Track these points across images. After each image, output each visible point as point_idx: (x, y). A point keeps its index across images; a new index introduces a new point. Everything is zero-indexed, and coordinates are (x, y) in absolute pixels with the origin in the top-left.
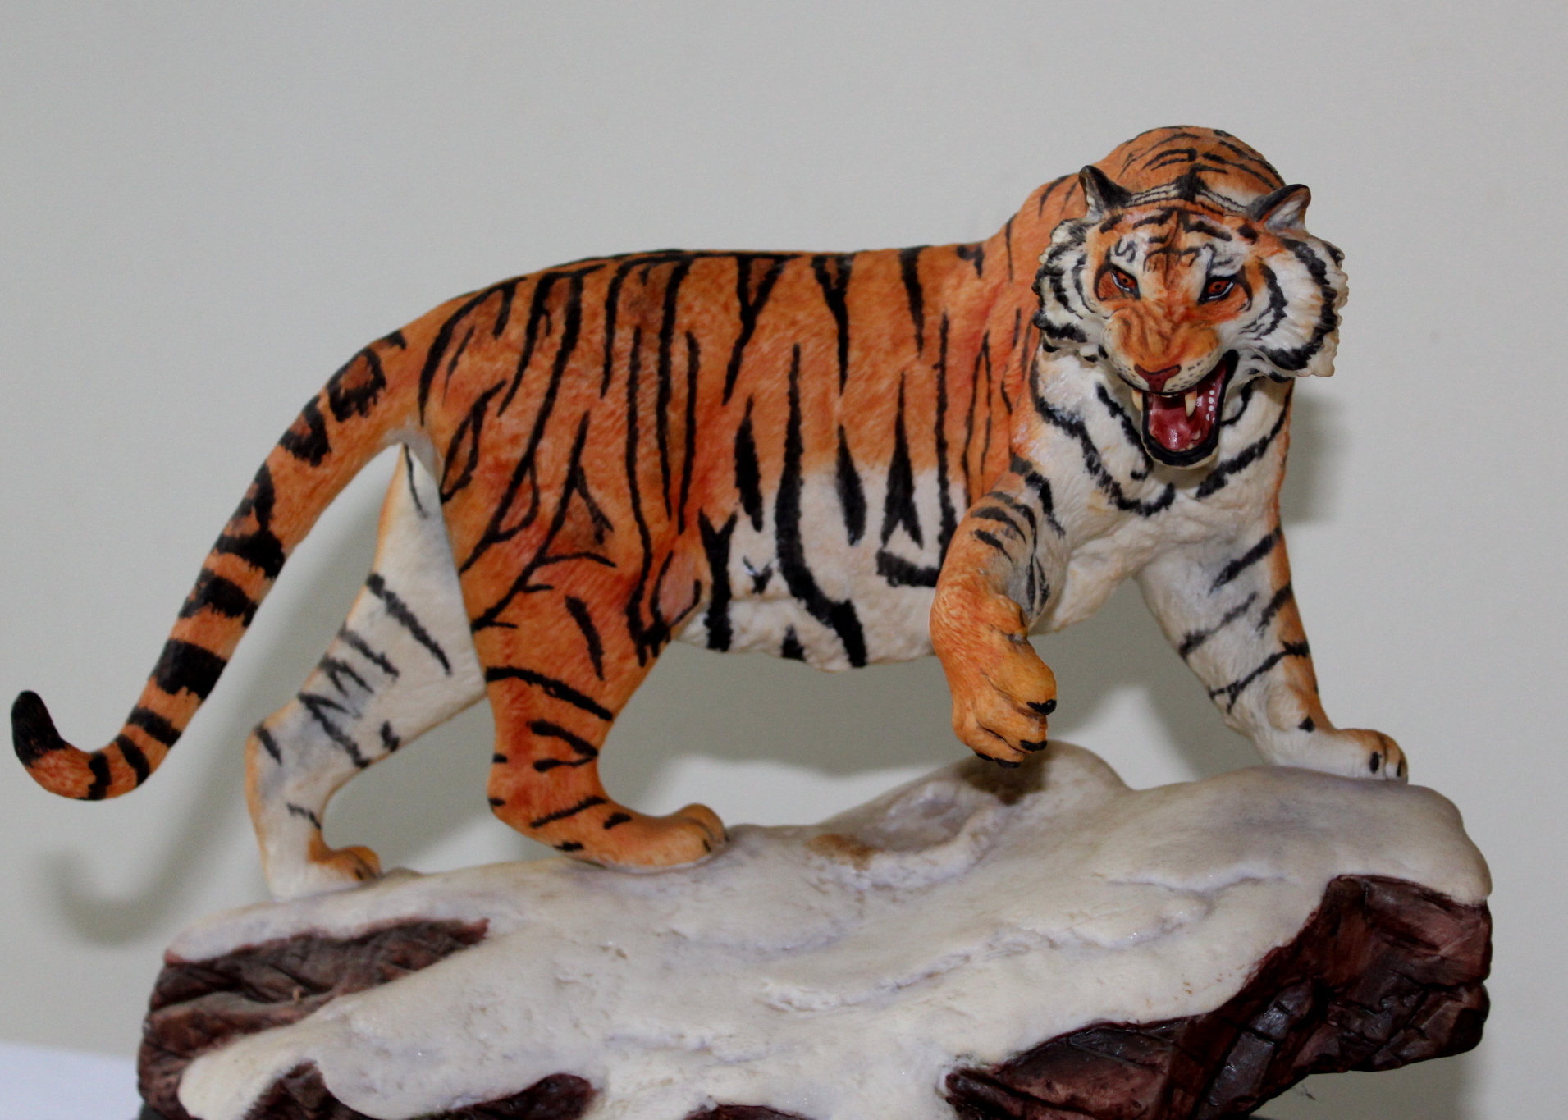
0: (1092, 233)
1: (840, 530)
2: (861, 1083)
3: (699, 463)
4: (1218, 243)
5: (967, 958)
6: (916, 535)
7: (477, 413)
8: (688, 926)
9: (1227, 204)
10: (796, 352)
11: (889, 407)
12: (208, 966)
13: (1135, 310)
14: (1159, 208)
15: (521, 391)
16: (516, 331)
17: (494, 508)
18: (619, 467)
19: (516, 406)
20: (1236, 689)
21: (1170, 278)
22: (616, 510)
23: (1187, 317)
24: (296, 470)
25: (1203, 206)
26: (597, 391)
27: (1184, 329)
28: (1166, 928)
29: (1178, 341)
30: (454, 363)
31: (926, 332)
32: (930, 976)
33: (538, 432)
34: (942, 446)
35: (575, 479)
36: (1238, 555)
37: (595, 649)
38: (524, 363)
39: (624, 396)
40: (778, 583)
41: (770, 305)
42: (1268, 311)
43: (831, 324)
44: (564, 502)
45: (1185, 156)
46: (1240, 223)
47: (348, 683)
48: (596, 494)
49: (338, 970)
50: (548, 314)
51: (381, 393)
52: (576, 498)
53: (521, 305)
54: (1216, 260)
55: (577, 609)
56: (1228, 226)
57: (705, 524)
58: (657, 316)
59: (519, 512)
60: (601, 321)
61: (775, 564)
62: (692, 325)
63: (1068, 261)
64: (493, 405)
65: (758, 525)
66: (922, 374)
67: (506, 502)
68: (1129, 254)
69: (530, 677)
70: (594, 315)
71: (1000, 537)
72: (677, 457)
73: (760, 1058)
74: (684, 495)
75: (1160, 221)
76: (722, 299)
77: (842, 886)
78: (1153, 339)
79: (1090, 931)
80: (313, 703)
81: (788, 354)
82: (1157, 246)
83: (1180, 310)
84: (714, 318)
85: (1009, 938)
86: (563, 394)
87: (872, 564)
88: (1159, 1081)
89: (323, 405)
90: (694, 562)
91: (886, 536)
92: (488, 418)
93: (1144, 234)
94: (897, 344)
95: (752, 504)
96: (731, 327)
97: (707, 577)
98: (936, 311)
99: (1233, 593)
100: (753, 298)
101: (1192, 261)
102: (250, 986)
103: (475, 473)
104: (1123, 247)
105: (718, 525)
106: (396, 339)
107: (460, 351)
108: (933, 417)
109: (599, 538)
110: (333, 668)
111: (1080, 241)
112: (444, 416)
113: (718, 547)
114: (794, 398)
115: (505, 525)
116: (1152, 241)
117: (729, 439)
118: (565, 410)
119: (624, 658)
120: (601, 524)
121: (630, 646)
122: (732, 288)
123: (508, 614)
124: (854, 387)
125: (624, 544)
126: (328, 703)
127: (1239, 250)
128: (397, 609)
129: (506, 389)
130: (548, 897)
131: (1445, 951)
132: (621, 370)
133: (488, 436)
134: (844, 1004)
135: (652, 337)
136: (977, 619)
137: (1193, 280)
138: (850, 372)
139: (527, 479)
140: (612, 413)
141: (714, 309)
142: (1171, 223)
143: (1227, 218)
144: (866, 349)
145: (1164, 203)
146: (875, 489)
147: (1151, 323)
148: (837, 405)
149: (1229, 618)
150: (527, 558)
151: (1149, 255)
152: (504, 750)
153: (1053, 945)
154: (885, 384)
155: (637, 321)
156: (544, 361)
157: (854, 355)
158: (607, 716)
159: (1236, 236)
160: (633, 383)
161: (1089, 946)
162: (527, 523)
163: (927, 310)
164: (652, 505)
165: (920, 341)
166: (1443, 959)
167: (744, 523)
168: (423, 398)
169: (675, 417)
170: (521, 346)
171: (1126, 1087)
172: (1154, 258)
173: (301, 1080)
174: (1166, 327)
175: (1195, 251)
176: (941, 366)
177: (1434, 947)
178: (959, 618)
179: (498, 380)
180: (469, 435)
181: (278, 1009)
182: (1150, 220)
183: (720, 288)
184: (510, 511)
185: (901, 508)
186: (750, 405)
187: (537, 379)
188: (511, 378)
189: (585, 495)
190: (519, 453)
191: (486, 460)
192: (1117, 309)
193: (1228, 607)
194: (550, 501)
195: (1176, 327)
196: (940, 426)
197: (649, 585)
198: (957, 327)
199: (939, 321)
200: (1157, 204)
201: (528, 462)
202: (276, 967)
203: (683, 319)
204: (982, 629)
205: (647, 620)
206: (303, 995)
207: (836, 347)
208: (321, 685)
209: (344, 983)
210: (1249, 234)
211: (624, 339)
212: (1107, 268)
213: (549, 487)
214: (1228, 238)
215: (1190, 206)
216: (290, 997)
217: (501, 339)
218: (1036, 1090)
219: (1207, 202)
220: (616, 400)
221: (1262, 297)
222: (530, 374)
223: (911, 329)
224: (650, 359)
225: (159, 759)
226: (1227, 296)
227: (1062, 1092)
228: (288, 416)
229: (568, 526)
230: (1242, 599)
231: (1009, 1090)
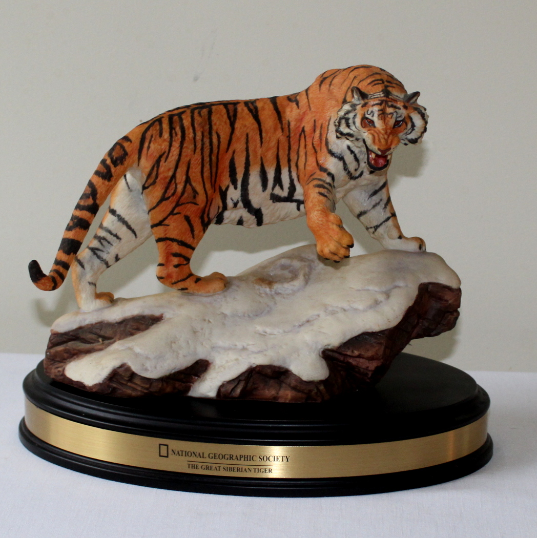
0: (359, 107)
1: (259, 187)
2: (299, 355)
3: (219, 171)
4: (397, 110)
5: (318, 316)
6: (282, 187)
7: (158, 162)
8: (228, 312)
9: (397, 98)
10: (247, 135)
11: (275, 150)
12: (66, 334)
13: (375, 131)
14: (379, 100)
15: (171, 155)
16: (166, 135)
17: (163, 191)
18: (199, 175)
19: (169, 159)
20: (376, 227)
21: (386, 122)
22: (199, 188)
23: (391, 133)
24: (103, 183)
25: (392, 99)
26: (193, 153)
27: (391, 137)
28: (377, 303)
29: (389, 141)
30: (149, 147)
31: (284, 126)
32: (308, 321)
33: (177, 167)
34: (289, 161)
35: (188, 180)
36: (377, 188)
37: (192, 231)
38: (170, 145)
39: (200, 153)
40: (240, 204)
41: (237, 121)
43: (256, 126)
44: (185, 187)
45: (381, 82)
46: (402, 104)
47: (104, 243)
48: (194, 184)
49: (115, 333)
50: (175, 129)
51: (127, 157)
52: (188, 186)
53: (166, 126)
54: (398, 116)
55: (187, 219)
56: (400, 105)
57: (220, 188)
58: (207, 127)
59: (171, 192)
60: (191, 130)
61: (240, 199)
62: (217, 129)
63: (351, 115)
64: (163, 160)
65: (236, 188)
66: (283, 139)
67: (167, 189)
68: (372, 114)
69: (172, 240)
70: (189, 128)
71: (326, 194)
72: (214, 170)
73: (266, 350)
74: (215, 181)
75: (380, 104)
76: (224, 120)
77: (267, 294)
78: (383, 141)
79: (356, 306)
80: (94, 250)
81: (245, 136)
82: (381, 112)
83: (389, 131)
84: (223, 126)
85: (330, 309)
86: (184, 154)
87: (269, 197)
88: (383, 347)
89: (109, 162)
90: (218, 201)
91: (273, 189)
92: (162, 163)
93: (376, 109)
94: (275, 129)
95: (234, 182)
96: (228, 129)
97: (221, 205)
98: (285, 119)
99: (376, 198)
100: (232, 119)
101: (392, 116)
102: (83, 339)
103: (157, 180)
104: (369, 112)
105: (224, 189)
106: (126, 138)
107: (150, 143)
108: (287, 152)
109: (195, 197)
110: (100, 239)
111: (355, 110)
112: (146, 164)
113: (224, 195)
114: (247, 150)
115: (166, 196)
116: (379, 111)
117: (227, 163)
118: (184, 159)
119: (200, 232)
120: (195, 192)
121: (201, 228)
122: (225, 116)
123: (166, 222)
124: (265, 145)
125: (201, 198)
126: (98, 249)
127: (403, 112)
128: (121, 219)
129: (166, 154)
130: (180, 305)
131: (450, 302)
132: (199, 145)
133: (162, 169)
134: (285, 332)
135: (206, 134)
136: (328, 221)
137: (392, 122)
138: (263, 140)
139: (173, 181)
140: (197, 159)
141: (223, 124)
142: (383, 105)
143: (399, 103)
144: (267, 133)
145: (380, 98)
146: (271, 175)
147: (381, 136)
148: (259, 151)
149: (374, 206)
150: (174, 205)
151: (379, 115)
152: (163, 262)
153: (345, 310)
154: (273, 143)
155: (202, 130)
156: (176, 145)
157: (264, 135)
158: (193, 249)
159: (402, 108)
160: (202, 149)
161: (356, 310)
162: (173, 194)
163: (283, 119)
164: (208, 186)
165: (282, 129)
166: (450, 304)
167: (231, 188)
168: (139, 158)
169: (214, 158)
170: (169, 140)
171: (374, 350)
172: (380, 116)
173: (123, 369)
174: (386, 137)
175: (392, 114)
176: (289, 137)
177: (447, 301)
178: (322, 221)
179: (163, 151)
180: (155, 169)
181: (95, 345)
182: (377, 104)
183: (222, 116)
184: (168, 191)
185: (278, 180)
186: (234, 152)
187: (175, 151)
188: (167, 150)
189: (191, 185)
190: (170, 173)
191: (161, 176)
192: (369, 130)
193: (373, 203)
194: (180, 188)
195: (388, 137)
196: (289, 155)
197: (207, 209)
198: (293, 124)
199: (287, 122)
200: (378, 99)
201: (174, 176)
202: (91, 333)
203: (214, 128)
204: (330, 224)
205: (206, 219)
206: (103, 341)
207: (258, 133)
208: (95, 244)
209: (118, 336)
210: (405, 107)
211: (199, 134)
212: (364, 118)
213: (180, 183)
214: (400, 109)
215: (388, 100)
216: (99, 341)
217: (162, 138)
218: (349, 353)
219: (392, 98)
220: (198, 156)
221: (409, 125)
222: (173, 149)
223: (279, 126)
224: (207, 141)
225: (66, 273)
226: (400, 126)
227: (356, 353)
229: (186, 195)
230: (378, 201)
231: (340, 354)
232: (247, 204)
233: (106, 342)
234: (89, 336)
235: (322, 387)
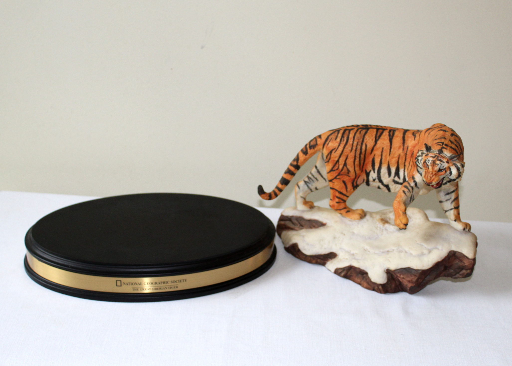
0: (424, 155)
1: (387, 175)
3: (366, 163)
4: (442, 163)
5: (394, 250)
6: (399, 178)
7: (331, 152)
8: (356, 232)
9: (445, 156)
10: (383, 148)
11: (397, 159)
12: (287, 217)
13: (428, 171)
14: (435, 155)
15: (338, 150)
16: (338, 140)
17: (332, 166)
18: (352, 163)
19: (337, 152)
20: (446, 211)
21: (433, 168)
22: (351, 169)
23: (435, 174)
24: (303, 156)
25: (441, 156)
26: (350, 151)
27: (434, 177)
28: (422, 254)
29: (433, 178)
30: (328, 144)
31: (404, 148)
32: (388, 251)
33: (340, 157)
34: (405, 166)
35: (345, 164)
36: (449, 192)
37: (346, 188)
38: (339, 145)
39: (354, 152)
40: (377, 180)
41: (380, 140)
42: (449, 174)
43: (389, 144)
44: (343, 168)
45: (441, 144)
46: (446, 160)
47: (311, 180)
48: (348, 167)
49: (305, 225)
50: (344, 137)
51: (317, 146)
52: (345, 167)
53: (340, 134)
54: (441, 166)
55: (344, 182)
56: (445, 160)
57: (366, 171)
58: (361, 140)
59: (336, 168)
60: (352, 140)
61: (377, 178)
62: (366, 142)
63: (420, 158)
64: (333, 152)
65: (374, 172)
66: (402, 154)
67: (334, 166)
68: (428, 161)
69: (336, 190)
70: (351, 139)
71: (406, 192)
72: (362, 162)
73: (360, 260)
74: (363, 167)
75: (434, 157)
76: (372, 138)
77: (380, 228)
78: (429, 178)
79: (411, 251)
80: (306, 182)
81: (381, 148)
82: (432, 162)
83: (434, 173)
84: (370, 141)
85: (400, 249)
86: (345, 151)
87: (392, 181)
88: (416, 278)
89: (308, 146)
90: (364, 176)
91: (394, 177)
92: (333, 153)
93: (431, 159)
94: (399, 148)
95: (374, 169)
96: (372, 143)
97: (365, 178)
98: (407, 144)
99: (448, 197)
100: (377, 138)
101: (437, 166)
102: (293, 222)
103: (330, 161)
104: (428, 160)
105: (368, 171)
106: (320, 136)
107: (330, 141)
108: (404, 161)
109: (348, 173)
110: (309, 178)
111: (422, 156)
112: (326, 152)
113: (368, 174)
114: (382, 155)
115: (334, 169)
116: (432, 161)
117: (371, 159)
118: (345, 153)
119: (351, 189)
120: (349, 171)
121: (352, 188)
122: (374, 136)
123: (333, 181)
124: (391, 155)
125: (352, 174)
126: (308, 182)
128: (318, 172)
129: (335, 150)
130: (336, 222)
131: (466, 264)
132: (354, 148)
133: (332, 156)
134: (375, 253)
135: (360, 144)
137: (437, 168)
138: (391, 153)
139: (338, 163)
140: (352, 155)
141: (371, 140)
142: (436, 158)
143: (445, 159)
144: (394, 149)
145: (435, 154)
146: (393, 170)
147: (429, 175)
148: (388, 158)
149: (447, 200)
150: (337, 174)
151: (431, 163)
152: (332, 198)
153: (406, 252)
154: (396, 155)
155: (358, 141)
156: (342, 146)
157: (392, 150)
158: (348, 197)
159: (445, 162)
160: (356, 150)
161: (411, 254)
162: (338, 169)
163: (405, 144)
164: (357, 169)
165: (403, 149)
166: (466, 266)
167: (372, 172)
168: (323, 148)
169: (362, 156)
170: (339, 142)
171: (411, 278)
172: (432, 164)
174: (431, 176)
175: (438, 164)
176: (406, 154)
177: (464, 263)
178: (396, 207)
179: (334, 148)
180: (329, 155)
181: (296, 227)
182: (432, 157)
183: (372, 136)
184: (335, 167)
185: (397, 174)
186: (375, 155)
187: (341, 149)
188: (337, 147)
189: (346, 167)
190: (336, 159)
191: (332, 159)
192: (425, 169)
193: (446, 199)
194: (341, 167)
195: (433, 176)
196: (405, 163)
197: (356, 180)
198: (409, 148)
199: (407, 146)
200: (434, 154)
201: (338, 161)
202: (296, 220)
203: (365, 141)
205: (355, 184)
206: (299, 226)
207: (389, 148)
208: (307, 180)
210: (448, 162)
211: (355, 143)
212: (425, 162)
213: (341, 165)
214: (444, 162)
215: (439, 156)
217: (336, 141)
219: (442, 155)
220: (353, 153)
221: (448, 172)
222: (340, 147)
223: (402, 147)
224: (359, 147)
225: (279, 194)
226: (442, 172)
227: (403, 276)
228: (303, 146)
229: (343, 171)
231: (395, 274)
232: (381, 181)
233: (301, 227)
234: (295, 222)
235: (380, 287)
